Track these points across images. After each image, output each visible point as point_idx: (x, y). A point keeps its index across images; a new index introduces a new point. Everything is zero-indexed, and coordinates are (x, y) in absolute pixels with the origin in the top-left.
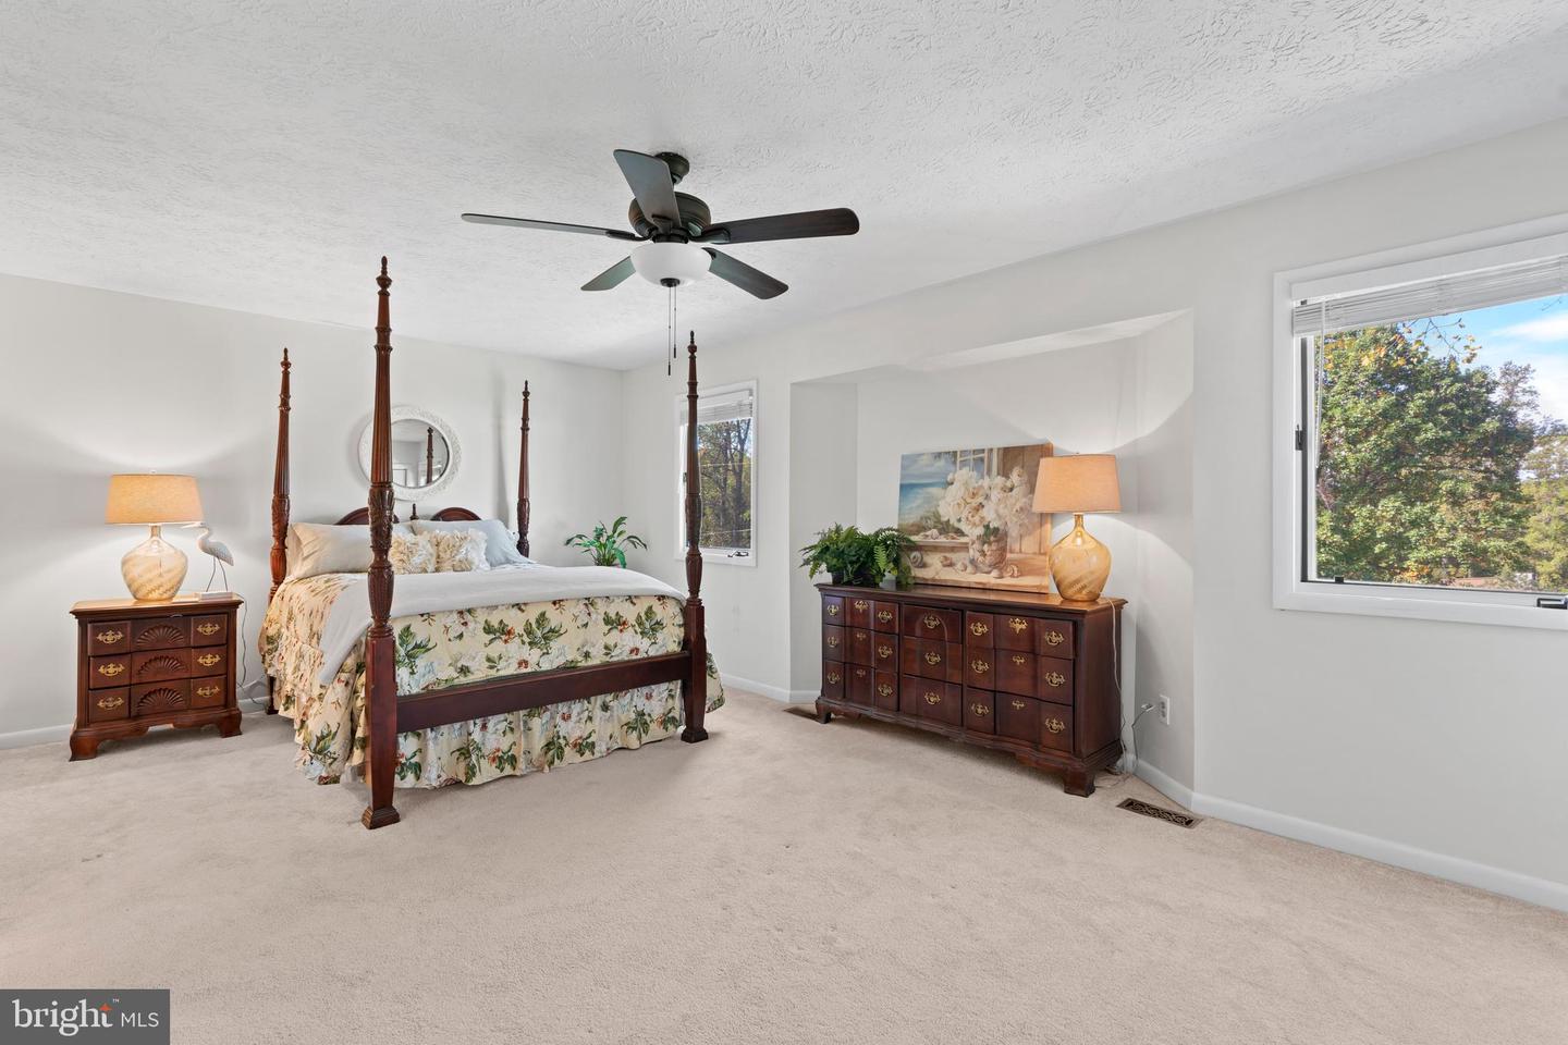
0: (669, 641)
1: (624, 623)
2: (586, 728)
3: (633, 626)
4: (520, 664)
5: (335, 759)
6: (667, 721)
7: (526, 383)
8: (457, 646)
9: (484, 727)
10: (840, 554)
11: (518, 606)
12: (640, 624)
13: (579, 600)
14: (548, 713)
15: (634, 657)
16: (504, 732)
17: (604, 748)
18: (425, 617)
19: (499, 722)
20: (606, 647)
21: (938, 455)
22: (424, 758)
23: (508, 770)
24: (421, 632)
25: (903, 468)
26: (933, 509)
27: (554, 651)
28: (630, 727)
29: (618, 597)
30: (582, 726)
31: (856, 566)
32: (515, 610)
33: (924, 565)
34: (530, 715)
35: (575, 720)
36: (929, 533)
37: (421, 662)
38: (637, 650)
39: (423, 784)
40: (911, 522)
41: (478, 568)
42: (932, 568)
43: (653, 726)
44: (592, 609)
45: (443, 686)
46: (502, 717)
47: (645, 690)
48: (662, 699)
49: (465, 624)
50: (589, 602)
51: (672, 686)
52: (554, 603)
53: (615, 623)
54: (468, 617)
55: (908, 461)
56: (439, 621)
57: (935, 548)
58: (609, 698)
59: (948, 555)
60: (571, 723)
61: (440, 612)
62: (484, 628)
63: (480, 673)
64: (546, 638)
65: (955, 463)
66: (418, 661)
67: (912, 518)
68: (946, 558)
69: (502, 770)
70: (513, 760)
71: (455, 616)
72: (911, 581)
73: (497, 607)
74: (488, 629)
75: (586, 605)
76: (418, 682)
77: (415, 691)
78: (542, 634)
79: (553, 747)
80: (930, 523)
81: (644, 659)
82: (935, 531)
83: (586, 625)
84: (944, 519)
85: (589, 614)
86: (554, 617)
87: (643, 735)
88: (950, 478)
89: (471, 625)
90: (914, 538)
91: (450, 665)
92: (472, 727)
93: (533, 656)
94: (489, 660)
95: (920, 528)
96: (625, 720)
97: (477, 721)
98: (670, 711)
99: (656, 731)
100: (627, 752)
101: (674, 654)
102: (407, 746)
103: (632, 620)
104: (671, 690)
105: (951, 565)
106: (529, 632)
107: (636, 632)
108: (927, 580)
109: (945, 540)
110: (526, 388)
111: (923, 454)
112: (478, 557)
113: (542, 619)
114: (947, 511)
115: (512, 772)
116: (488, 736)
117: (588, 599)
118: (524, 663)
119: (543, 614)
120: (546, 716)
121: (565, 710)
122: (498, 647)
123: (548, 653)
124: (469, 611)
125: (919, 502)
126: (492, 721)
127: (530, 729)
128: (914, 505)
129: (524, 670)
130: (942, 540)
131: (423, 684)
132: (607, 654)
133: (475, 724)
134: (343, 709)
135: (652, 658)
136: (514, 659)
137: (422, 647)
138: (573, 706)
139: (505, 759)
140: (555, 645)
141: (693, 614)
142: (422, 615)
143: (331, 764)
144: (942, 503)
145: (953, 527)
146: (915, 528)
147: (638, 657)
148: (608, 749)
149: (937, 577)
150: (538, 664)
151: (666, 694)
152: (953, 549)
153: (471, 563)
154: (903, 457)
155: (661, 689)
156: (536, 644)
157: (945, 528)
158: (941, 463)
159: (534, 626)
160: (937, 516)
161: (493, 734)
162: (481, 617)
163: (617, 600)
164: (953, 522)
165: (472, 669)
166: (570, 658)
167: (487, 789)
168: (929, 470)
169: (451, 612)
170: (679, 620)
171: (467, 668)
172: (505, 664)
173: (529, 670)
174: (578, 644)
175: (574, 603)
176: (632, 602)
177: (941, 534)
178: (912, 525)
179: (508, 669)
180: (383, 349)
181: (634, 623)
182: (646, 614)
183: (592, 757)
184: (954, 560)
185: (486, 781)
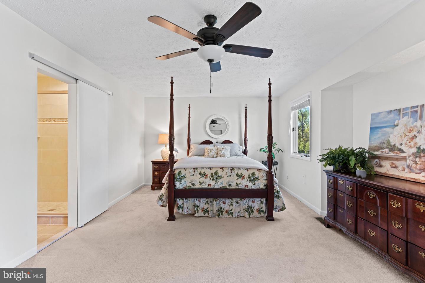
0: (261, 184)
1: (244, 177)
2: (230, 208)
3: (247, 178)
4: (209, 185)
5: (164, 202)
6: (260, 211)
7: (246, 104)
8: (192, 177)
9: (200, 201)
10: (334, 158)
11: (210, 168)
12: (249, 178)
13: (229, 168)
14: (219, 201)
15: (246, 188)
16: (205, 204)
17: (236, 215)
18: (185, 169)
19: (204, 200)
20: (237, 184)
21: (390, 112)
22: (184, 206)
23: (207, 214)
24: (183, 173)
25: (372, 120)
26: (387, 139)
27: (219, 183)
28: (246, 210)
29: (243, 168)
30: (229, 207)
31: (341, 164)
32: (209, 169)
33: (381, 166)
34: (213, 200)
35: (226, 204)
36: (383, 151)
37: (183, 181)
38: (248, 186)
39: (183, 213)
40: (375, 145)
41: (226, 156)
42: (385, 168)
43: (255, 212)
44: (233, 171)
45: (188, 188)
46: (205, 199)
47: (252, 199)
48: (258, 204)
49: (195, 172)
50: (232, 169)
51: (262, 200)
52: (221, 168)
53: (241, 176)
54: (196, 170)
55: (374, 116)
56: (188, 170)
57: (387, 158)
58: (238, 200)
59: (394, 162)
60: (226, 205)
61: (188, 168)
62: (199, 174)
63: (197, 186)
64: (217, 178)
65: (399, 115)
66: (182, 180)
67: (375, 143)
68: (393, 164)
69: (205, 214)
70: (208, 212)
71: (193, 169)
72: (373, 173)
73: (204, 168)
74: (201, 174)
75: (231, 170)
76: (182, 186)
77: (181, 188)
78: (216, 177)
79: (220, 211)
80: (385, 146)
81: (250, 189)
82: (387, 150)
83: (230, 176)
84: (392, 144)
85: (232, 173)
86: (220, 173)
87: (251, 214)
88: (396, 123)
89: (196, 172)
90: (376, 153)
91: (190, 182)
92: (196, 200)
93: (213, 183)
94: (200, 182)
95: (379, 148)
96: (244, 208)
97: (197, 199)
98: (262, 208)
99: (256, 214)
100: (245, 218)
101: (262, 189)
102: (180, 202)
103: (246, 176)
104: (262, 201)
105: (396, 167)
106: (212, 176)
107: (247, 180)
108: (382, 173)
109: (393, 154)
110: (246, 106)
111: (382, 112)
112: (228, 154)
113: (216, 172)
114: (394, 140)
115: (208, 215)
116: (201, 204)
117: (232, 168)
118: (210, 185)
119: (217, 171)
120: (218, 202)
121: (224, 201)
122: (203, 179)
123: (217, 183)
124: (196, 168)
125: (379, 135)
126: (202, 200)
127: (213, 204)
128: (377, 137)
129: (210, 187)
130: (391, 154)
131: (183, 186)
132: (237, 186)
133: (197, 200)
134: (165, 190)
135: (253, 189)
136: (207, 183)
137: (184, 177)
138: (226, 200)
139: (205, 211)
140: (220, 181)
141: (270, 176)
142: (184, 168)
143: (163, 202)
144: (391, 136)
145: (398, 148)
146: (376, 148)
147: (248, 188)
148: (238, 216)
149: (388, 173)
150: (214, 186)
151: (259, 202)
152: (397, 159)
153: (225, 155)
154: (372, 115)
155: (258, 200)
156: (214, 180)
157: (393, 148)
158: (392, 116)
159: (214, 174)
160: (389, 142)
161: (202, 203)
162: (199, 170)
163: (242, 169)
164: (398, 145)
165: (195, 184)
166: (224, 185)
167: (199, 218)
168: (386, 119)
169: (192, 168)
170: (265, 178)
171: (194, 184)
172: (205, 184)
173: (211, 187)
174: (227, 181)
175: (227, 169)
176: (247, 170)
177: (390, 151)
178: (375, 147)
179: (205, 186)
180: (172, 100)
181: (247, 177)
182: (252, 174)
183: (232, 217)
184: (397, 165)
185: (200, 216)
